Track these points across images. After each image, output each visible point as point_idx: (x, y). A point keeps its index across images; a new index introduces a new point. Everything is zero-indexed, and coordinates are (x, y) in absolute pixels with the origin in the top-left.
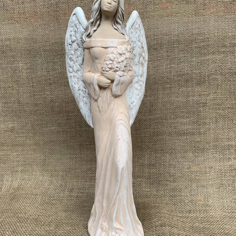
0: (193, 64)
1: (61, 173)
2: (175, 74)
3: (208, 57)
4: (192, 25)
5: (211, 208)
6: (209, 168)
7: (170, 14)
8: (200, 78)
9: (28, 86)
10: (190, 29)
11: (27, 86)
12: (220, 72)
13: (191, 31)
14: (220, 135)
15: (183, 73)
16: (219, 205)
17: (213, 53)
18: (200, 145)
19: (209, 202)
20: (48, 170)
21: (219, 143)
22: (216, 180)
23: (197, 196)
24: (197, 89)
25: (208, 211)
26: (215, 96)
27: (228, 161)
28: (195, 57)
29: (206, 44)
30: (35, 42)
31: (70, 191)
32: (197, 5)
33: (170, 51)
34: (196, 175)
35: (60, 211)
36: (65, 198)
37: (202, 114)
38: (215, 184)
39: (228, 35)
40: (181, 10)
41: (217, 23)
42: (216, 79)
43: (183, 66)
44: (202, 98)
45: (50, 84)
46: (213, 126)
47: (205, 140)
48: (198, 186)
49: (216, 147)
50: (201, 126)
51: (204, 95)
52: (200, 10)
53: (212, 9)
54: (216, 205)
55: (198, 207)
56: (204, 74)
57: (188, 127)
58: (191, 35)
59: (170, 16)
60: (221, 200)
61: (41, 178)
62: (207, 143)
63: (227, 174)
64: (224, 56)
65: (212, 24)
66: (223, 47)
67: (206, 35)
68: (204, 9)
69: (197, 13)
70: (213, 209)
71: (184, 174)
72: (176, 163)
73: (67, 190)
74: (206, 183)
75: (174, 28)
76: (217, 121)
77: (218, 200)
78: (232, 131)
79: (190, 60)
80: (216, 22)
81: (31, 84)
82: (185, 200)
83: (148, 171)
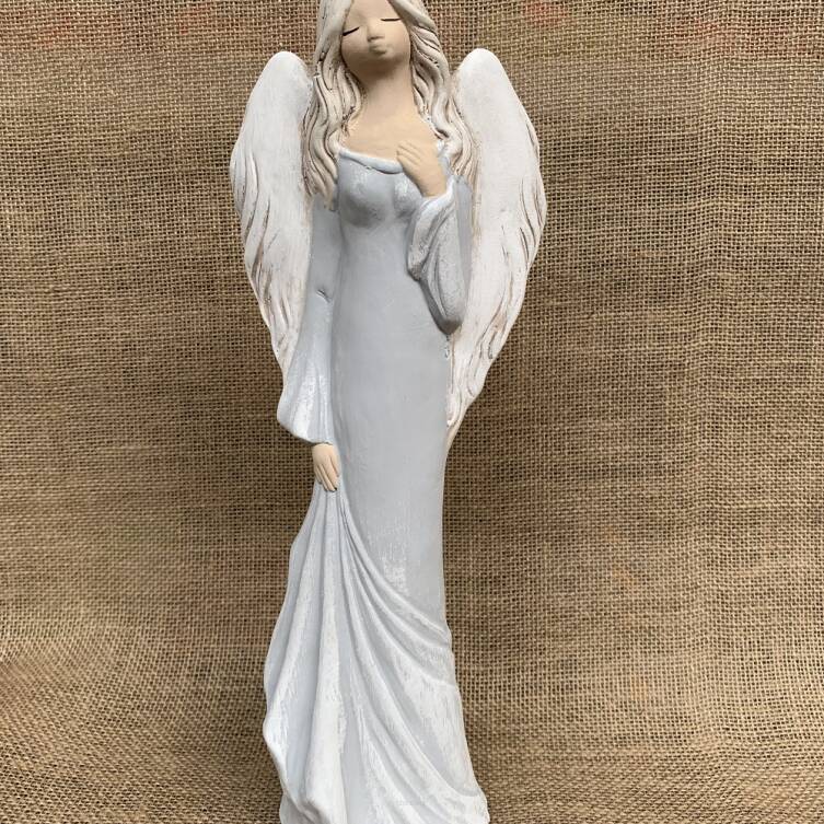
0: (640, 229)
1: (163, 610)
2: (578, 261)
3: (691, 206)
4: (639, 90)
5: (694, 726)
6: (688, 589)
7: (565, 45)
8: (662, 276)
9: (39, 290)
10: (633, 104)
11: (34, 290)
12: (731, 258)
13: (636, 109)
14: (727, 476)
15: (605, 259)
16: (719, 714)
17: (711, 191)
18: (658, 511)
19: (686, 706)
20: (116, 599)
21: (723, 502)
22: (708, 628)
23: (645, 687)
24: (653, 315)
25: (682, 738)
26: (714, 342)
27: (749, 564)
28: (647, 203)
29: (685, 158)
30: (66, 128)
31: (196, 676)
32: (659, 20)
33: (562, 179)
34: (642, 615)
35: (159, 751)
36: (179, 702)
37: (667, 403)
38: (707, 642)
39: (761, 129)
40: (603, 32)
41: (727, 86)
42: (718, 283)
43: (606, 234)
44: (669, 348)
45: (122, 286)
46: (703, 445)
47: (676, 495)
48: (648, 650)
49: (711, 516)
50: (662, 446)
51: (675, 336)
52: (668, 36)
53: (711, 36)
54: (710, 715)
55: (647, 724)
56: (678, 262)
57: (618, 448)
58: (638, 125)
59: (565, 53)
60: (726, 698)
61: (92, 627)
62: (683, 503)
63: (745, 609)
64: (745, 202)
65: (708, 88)
66: (744, 171)
67: (688, 126)
68: (682, 36)
69: (659, 46)
70: (699, 730)
71: (603, 613)
72: (576, 573)
73: (187, 672)
74: (674, 641)
75: (579, 98)
76: (716, 429)
77: (716, 697)
78: (765, 463)
79: (631, 214)
80: (722, 81)
81: (51, 286)
82: (606, 701)
83: (478, 602)
